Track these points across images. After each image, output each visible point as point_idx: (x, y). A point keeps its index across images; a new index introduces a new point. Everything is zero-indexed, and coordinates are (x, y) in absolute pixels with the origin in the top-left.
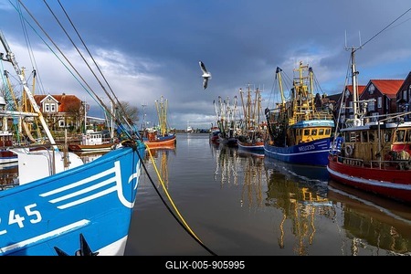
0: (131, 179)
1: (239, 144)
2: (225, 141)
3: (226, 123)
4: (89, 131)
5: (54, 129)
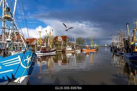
0: (25, 60)
1: (117, 51)
2: (114, 50)
3: (115, 44)
4: (68, 46)
5: (60, 45)
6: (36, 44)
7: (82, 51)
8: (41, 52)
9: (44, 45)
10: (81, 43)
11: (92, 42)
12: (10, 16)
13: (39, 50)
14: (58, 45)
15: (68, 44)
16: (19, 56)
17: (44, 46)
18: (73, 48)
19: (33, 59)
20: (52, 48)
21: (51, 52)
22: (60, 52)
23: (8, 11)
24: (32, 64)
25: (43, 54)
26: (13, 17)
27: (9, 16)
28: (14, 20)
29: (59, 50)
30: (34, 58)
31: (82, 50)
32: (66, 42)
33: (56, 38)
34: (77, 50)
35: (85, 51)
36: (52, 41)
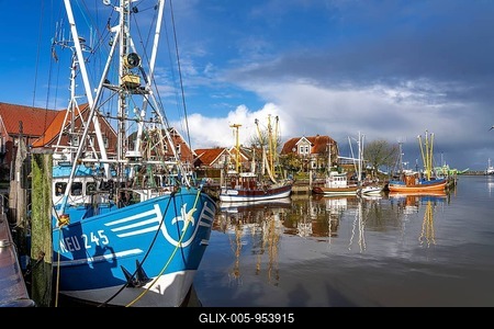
0: (174, 221)
4: (333, 173)
5: (306, 171)
6: (225, 165)
7: (386, 191)
8: (241, 194)
9: (248, 171)
10: (384, 163)
11: (427, 159)
12: (137, 80)
13: (232, 186)
14: (298, 169)
15: (333, 164)
16: (157, 206)
17: (251, 174)
18: (352, 179)
19: (203, 215)
20: (276, 179)
21: (272, 194)
22: (304, 193)
23: (134, 63)
24: (201, 233)
25: (246, 199)
26: (147, 82)
27: (135, 81)
28: (151, 92)
29: (302, 189)
30: (206, 212)
31: (387, 186)
32: (326, 160)
33: (292, 144)
34: (368, 189)
35: (400, 192)
36: (277, 155)
